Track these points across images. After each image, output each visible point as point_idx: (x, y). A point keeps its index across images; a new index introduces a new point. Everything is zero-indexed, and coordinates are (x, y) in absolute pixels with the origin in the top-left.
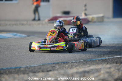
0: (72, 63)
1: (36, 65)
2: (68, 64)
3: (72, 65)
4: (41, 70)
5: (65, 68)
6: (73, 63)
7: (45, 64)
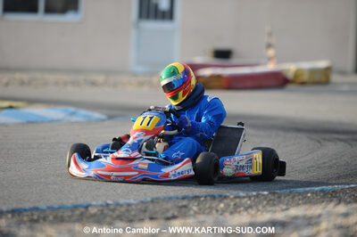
0: (236, 197)
1: (132, 201)
2: (226, 201)
3: (235, 205)
4: (147, 214)
5: (217, 211)
6: (239, 197)
7: (157, 199)
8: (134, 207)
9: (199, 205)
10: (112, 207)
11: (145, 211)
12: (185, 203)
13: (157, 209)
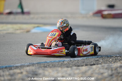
0: (116, 57)
2: (112, 58)
5: (109, 62)
8: (80, 61)
9: (102, 59)
10: (72, 61)
11: (84, 62)
12: (98, 59)
13: (88, 62)
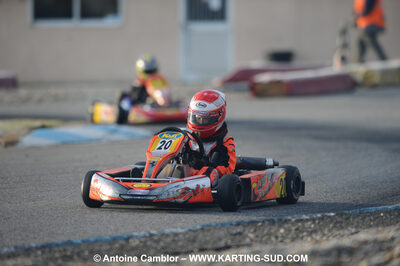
0: (298, 221)
1: (180, 230)
2: (286, 226)
3: (296, 230)
4: (197, 245)
5: (277, 237)
6: (301, 221)
7: (208, 226)
8: (181, 236)
9: (255, 231)
10: (156, 238)
11: (194, 241)
12: (239, 229)
13: (208, 238)
